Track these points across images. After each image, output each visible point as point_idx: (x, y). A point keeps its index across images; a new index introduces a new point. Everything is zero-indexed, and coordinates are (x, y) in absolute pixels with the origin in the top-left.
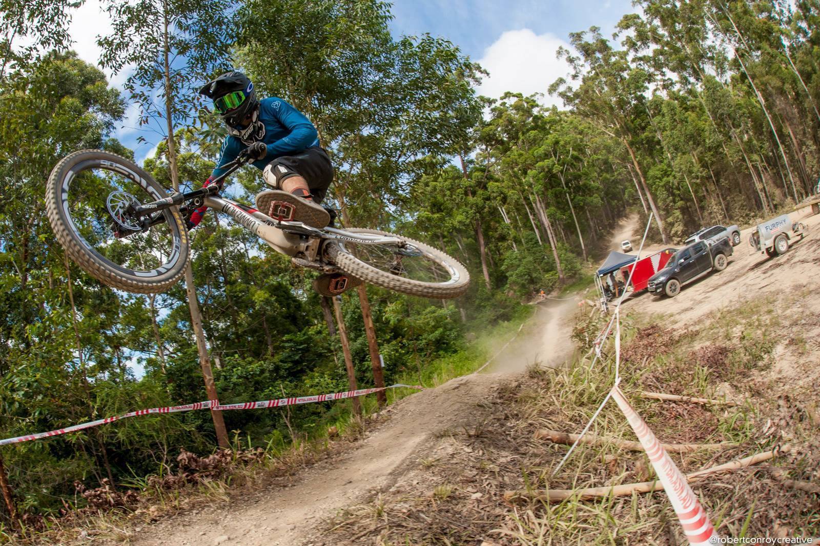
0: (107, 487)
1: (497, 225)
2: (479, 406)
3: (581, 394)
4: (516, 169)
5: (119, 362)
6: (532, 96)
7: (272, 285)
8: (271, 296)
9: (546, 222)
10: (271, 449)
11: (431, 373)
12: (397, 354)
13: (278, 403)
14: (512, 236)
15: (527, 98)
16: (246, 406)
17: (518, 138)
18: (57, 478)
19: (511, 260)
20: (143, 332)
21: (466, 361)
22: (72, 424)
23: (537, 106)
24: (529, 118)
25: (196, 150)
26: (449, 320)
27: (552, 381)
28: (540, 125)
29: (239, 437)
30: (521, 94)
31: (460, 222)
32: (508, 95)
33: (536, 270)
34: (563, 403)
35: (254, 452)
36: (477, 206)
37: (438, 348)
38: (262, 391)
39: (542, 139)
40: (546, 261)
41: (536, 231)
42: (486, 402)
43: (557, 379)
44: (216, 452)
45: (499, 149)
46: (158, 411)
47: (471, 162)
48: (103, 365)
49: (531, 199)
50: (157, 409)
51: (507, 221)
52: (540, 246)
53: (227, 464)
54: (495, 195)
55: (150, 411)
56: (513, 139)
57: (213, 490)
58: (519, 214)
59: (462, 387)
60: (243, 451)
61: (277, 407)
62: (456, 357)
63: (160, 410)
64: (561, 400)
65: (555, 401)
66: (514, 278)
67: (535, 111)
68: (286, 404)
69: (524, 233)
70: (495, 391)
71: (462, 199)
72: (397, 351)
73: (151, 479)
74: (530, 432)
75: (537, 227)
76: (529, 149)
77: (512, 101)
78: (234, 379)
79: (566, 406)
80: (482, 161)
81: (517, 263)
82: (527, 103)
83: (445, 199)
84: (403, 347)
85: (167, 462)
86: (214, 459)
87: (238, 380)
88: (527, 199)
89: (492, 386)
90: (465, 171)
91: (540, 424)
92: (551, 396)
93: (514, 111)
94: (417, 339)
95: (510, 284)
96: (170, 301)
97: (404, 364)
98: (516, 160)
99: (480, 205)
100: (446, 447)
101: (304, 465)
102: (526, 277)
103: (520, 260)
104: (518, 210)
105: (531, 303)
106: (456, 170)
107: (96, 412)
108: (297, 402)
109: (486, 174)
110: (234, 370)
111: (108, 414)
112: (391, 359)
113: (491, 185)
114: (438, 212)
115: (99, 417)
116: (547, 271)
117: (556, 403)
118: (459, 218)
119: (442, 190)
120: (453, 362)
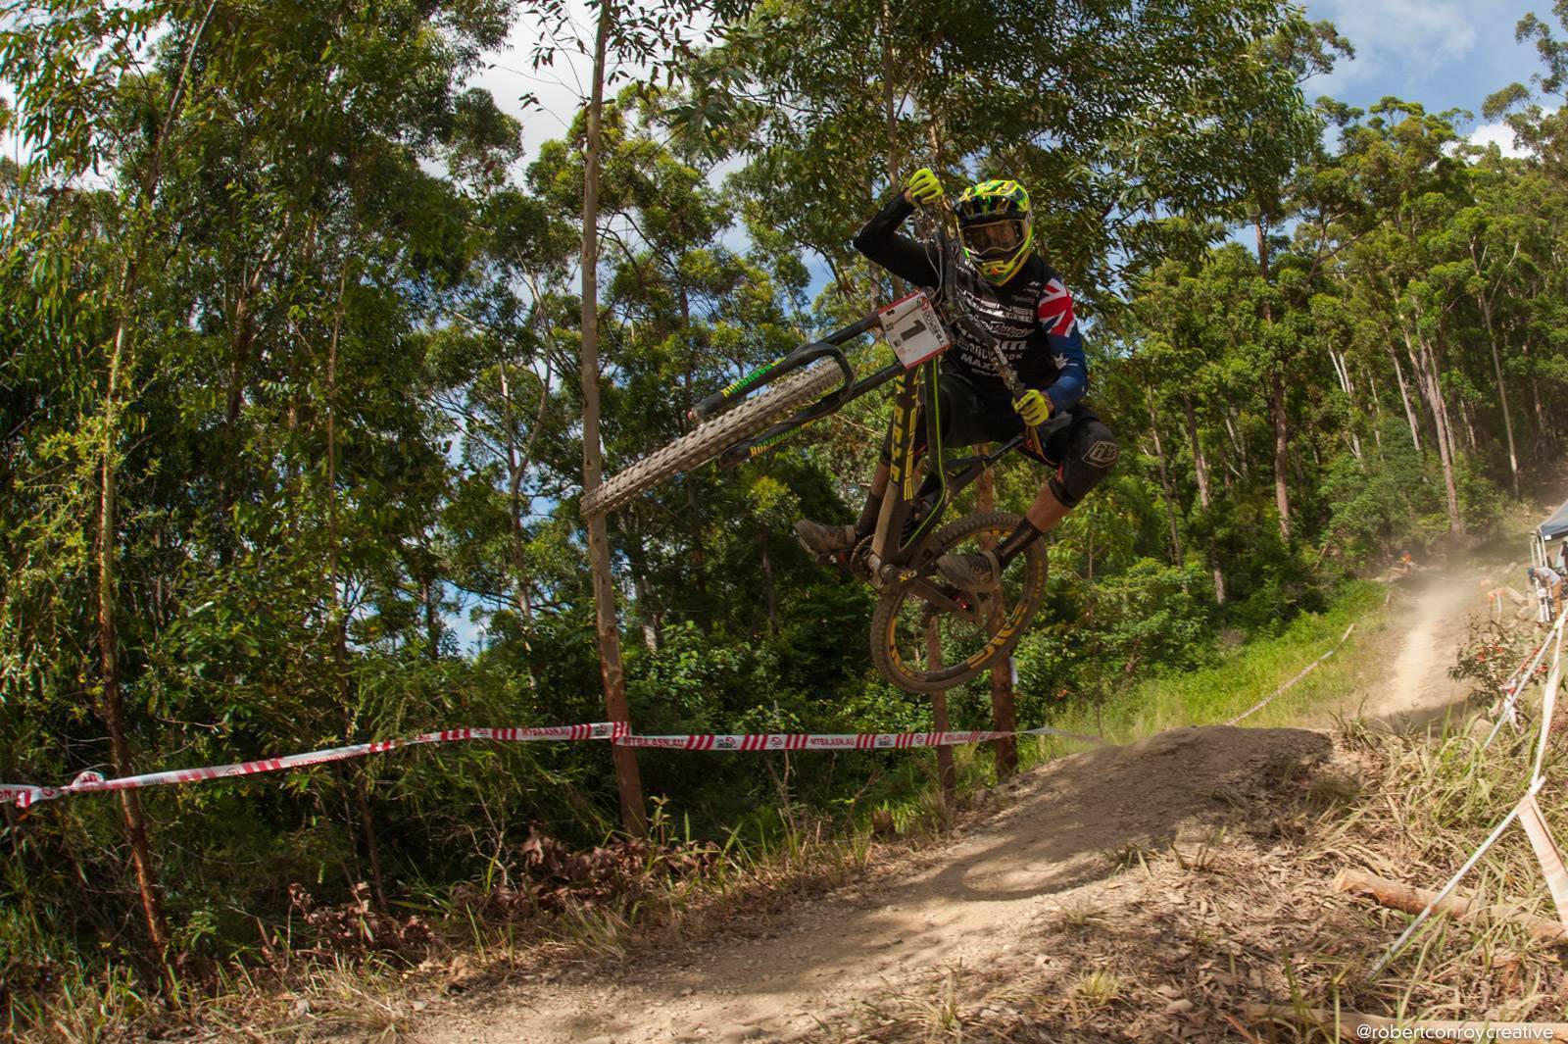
0: (366, 904)
1: (1322, 393)
2: (1216, 798)
3: (1457, 802)
4: (1383, 274)
5: (431, 615)
6: (1445, 115)
7: (793, 467)
8: (790, 494)
9: (1435, 399)
10: (734, 848)
11: (1130, 710)
12: (1058, 660)
13: (764, 742)
14: (1352, 420)
15: (1433, 118)
16: (691, 741)
17: (1397, 203)
18: (267, 876)
19: (1344, 476)
20: (491, 548)
21: (1215, 693)
22: (303, 750)
23: (1454, 138)
24: (1430, 162)
25: (660, 135)
26: (1185, 593)
27: (1392, 761)
28: (1453, 181)
29: (663, 811)
30: (1421, 108)
31: (1237, 374)
32: (1389, 105)
33: (1399, 506)
34: (1412, 817)
35: (697, 850)
36: (1281, 344)
37: (1155, 657)
38: (742, 712)
39: (1452, 214)
40: (1425, 488)
41: (1411, 417)
42: (1234, 791)
43: (1405, 760)
44: (610, 841)
45: (1350, 221)
46: (490, 736)
47: (1284, 242)
48: (394, 619)
49: (1409, 345)
50: (490, 731)
51: (1347, 387)
52: (1415, 452)
53: (633, 871)
54: (1325, 324)
55: (474, 734)
56: (1387, 204)
57: (591, 931)
58: (1377, 375)
59: (1185, 751)
60: (673, 846)
61: (762, 750)
62: (1192, 681)
63: (495, 733)
64: (1407, 807)
65: (1395, 810)
66: (1344, 516)
67: (1448, 150)
68: (782, 747)
69: (1381, 418)
70: (1259, 771)
71: (1247, 322)
72: (1058, 651)
73: (459, 890)
74: (1326, 872)
75: (1414, 408)
76: (1419, 233)
77: (1398, 120)
78: (680, 679)
79: (1418, 823)
80: (1307, 245)
81: (1359, 484)
82: (1430, 128)
83: (1211, 317)
84: (1075, 643)
85: (502, 859)
86: (604, 857)
87: (688, 682)
88: (1399, 345)
89: (1253, 756)
90: (1265, 263)
91: (1353, 858)
92: (1384, 797)
93: (1398, 145)
94: (1108, 630)
95: (1335, 530)
96: (556, 482)
97: (1073, 686)
98: (1385, 251)
99: (1289, 341)
100: (1126, 886)
101: (804, 893)
102: (1375, 518)
103: (1365, 478)
104: (1375, 365)
105: (1378, 579)
106: (1245, 256)
107: (354, 726)
108: (809, 745)
109: (1311, 273)
110: (683, 656)
111: (380, 733)
112: (1042, 670)
113: (1321, 302)
114: (1190, 346)
115: (362, 737)
116: (1424, 511)
117: (1396, 814)
118: (1234, 365)
119: (1203, 298)
120: (1186, 691)
